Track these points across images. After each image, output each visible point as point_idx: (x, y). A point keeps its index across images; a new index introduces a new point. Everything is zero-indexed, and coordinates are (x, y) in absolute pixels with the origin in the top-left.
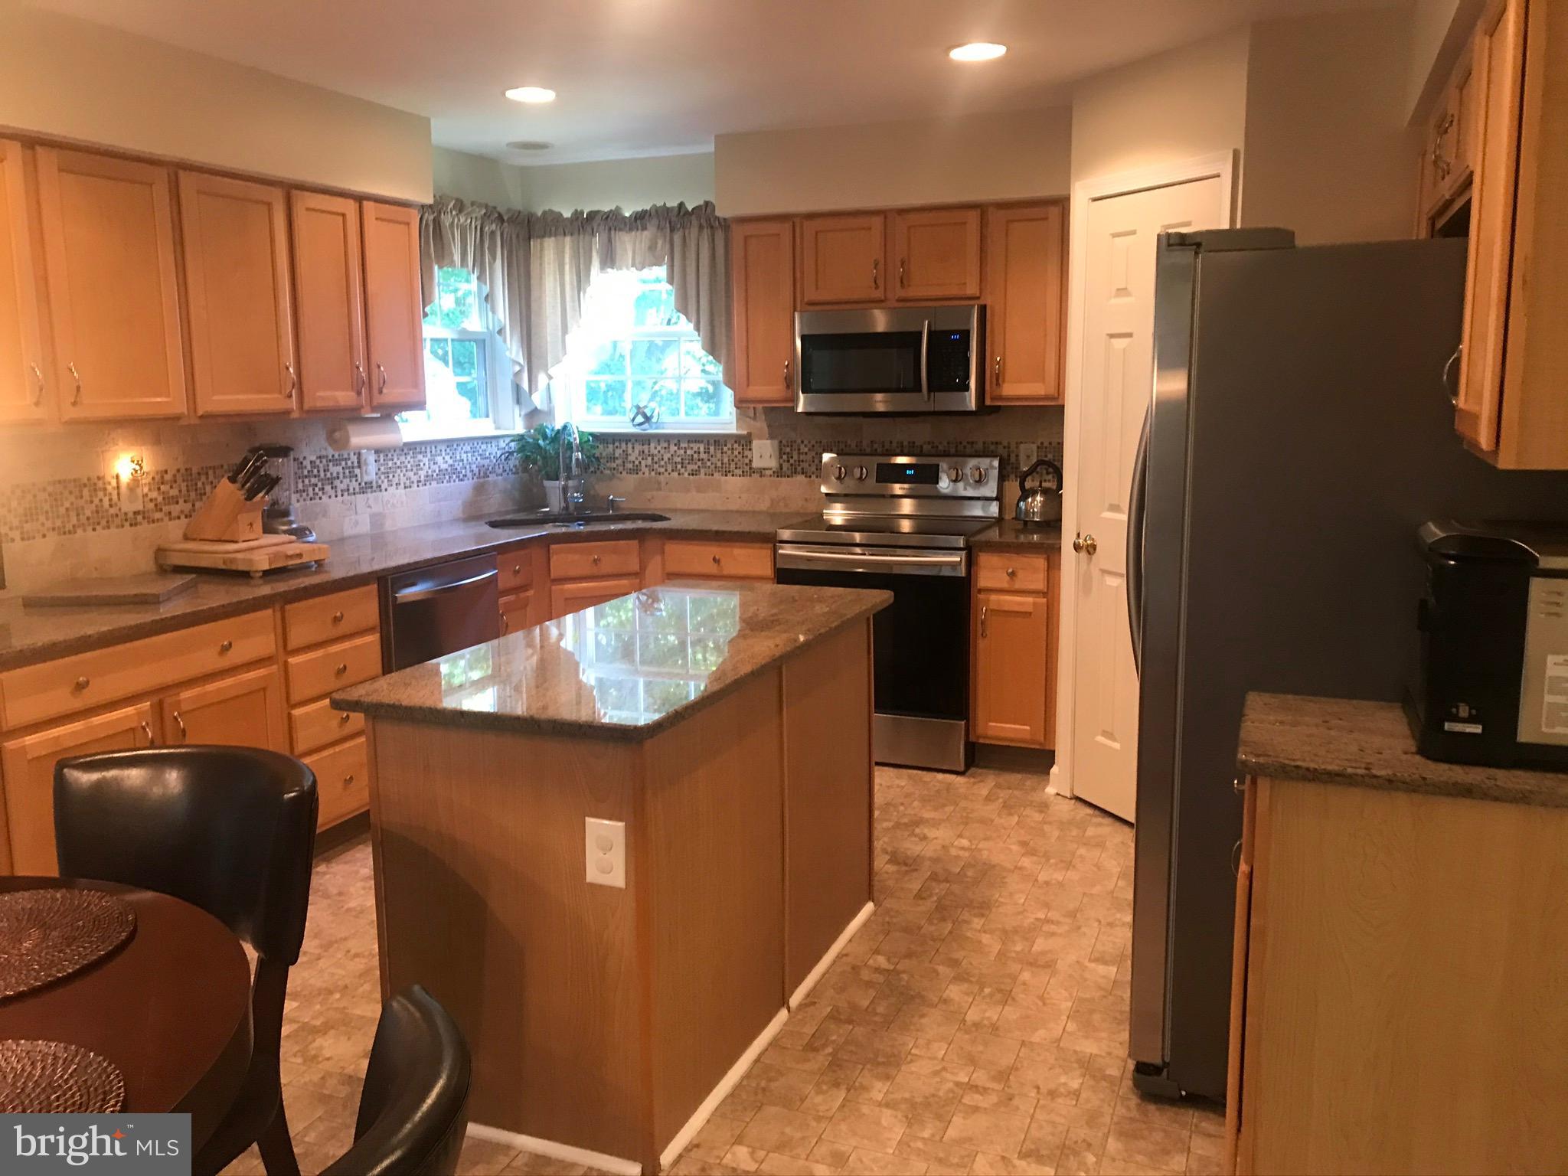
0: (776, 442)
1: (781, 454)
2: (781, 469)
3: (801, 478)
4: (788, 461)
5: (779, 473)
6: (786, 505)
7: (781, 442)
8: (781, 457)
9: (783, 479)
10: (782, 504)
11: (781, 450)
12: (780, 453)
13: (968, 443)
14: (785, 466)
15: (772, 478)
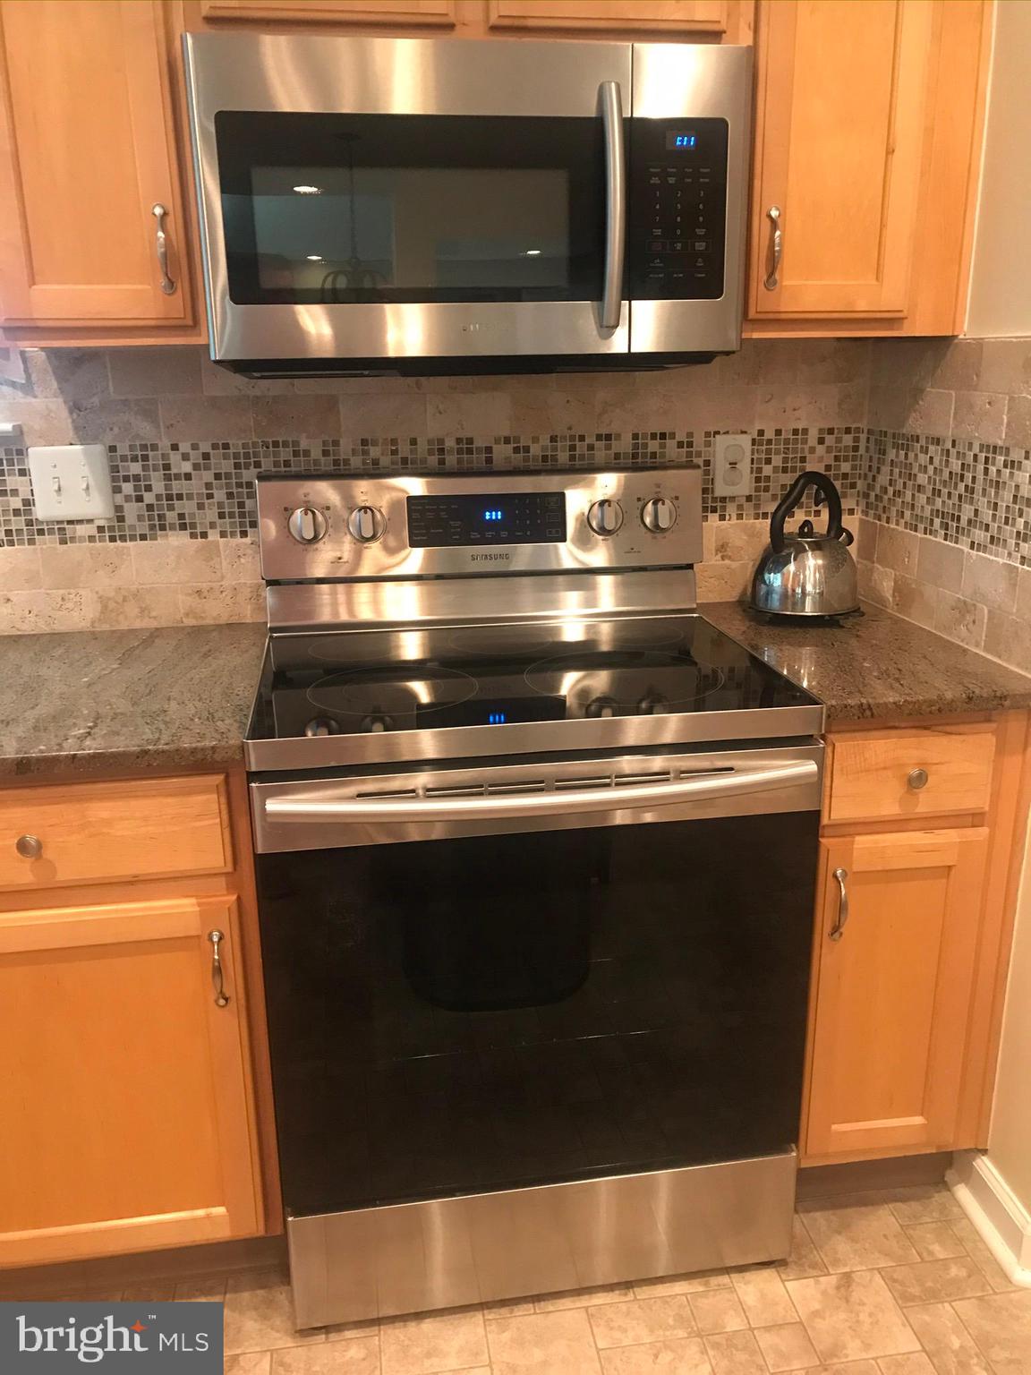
0: (98, 449)
1: (116, 478)
2: (121, 519)
3: (177, 540)
4: (140, 499)
5: (116, 530)
6: (143, 611)
7: (112, 449)
8: (117, 490)
9: (129, 544)
10: (132, 609)
11: (114, 469)
12: (114, 479)
13: (599, 437)
14: (131, 510)
15: (98, 544)
